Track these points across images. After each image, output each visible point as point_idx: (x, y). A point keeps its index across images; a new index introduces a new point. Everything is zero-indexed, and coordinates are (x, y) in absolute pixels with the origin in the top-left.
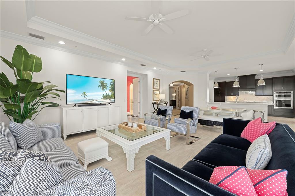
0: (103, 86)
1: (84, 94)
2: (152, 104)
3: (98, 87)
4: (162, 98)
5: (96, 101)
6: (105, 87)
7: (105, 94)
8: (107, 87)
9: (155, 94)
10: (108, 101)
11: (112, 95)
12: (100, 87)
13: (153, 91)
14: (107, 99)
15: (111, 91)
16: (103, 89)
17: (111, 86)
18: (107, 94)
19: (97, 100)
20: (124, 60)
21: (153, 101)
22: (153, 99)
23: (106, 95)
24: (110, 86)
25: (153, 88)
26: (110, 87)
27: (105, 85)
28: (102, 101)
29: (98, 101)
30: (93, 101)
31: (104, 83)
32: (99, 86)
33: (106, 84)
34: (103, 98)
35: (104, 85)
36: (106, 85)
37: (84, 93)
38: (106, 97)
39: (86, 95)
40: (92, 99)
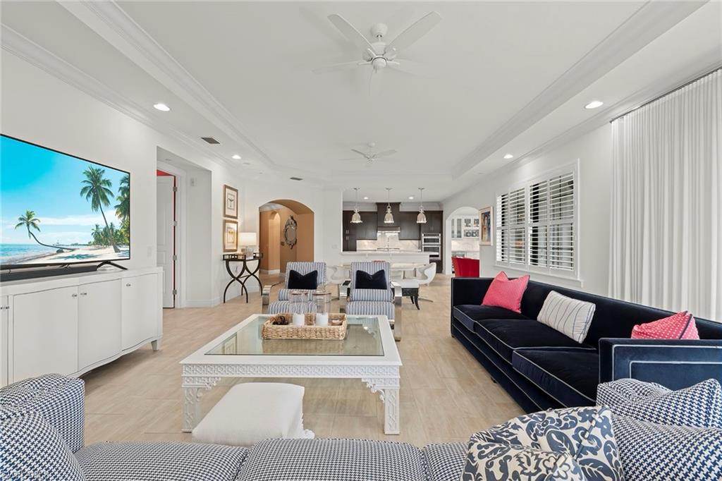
0: (96, 191)
1: (28, 220)
2: (224, 259)
3: (82, 193)
4: (247, 244)
5: (70, 254)
6: (105, 198)
7: (102, 225)
8: (109, 197)
9: (229, 230)
10: (108, 253)
11: (123, 230)
12: (88, 195)
13: (225, 222)
14: (107, 244)
15: (120, 216)
16: (96, 204)
17: (123, 194)
18: (109, 224)
19: (73, 250)
20: (161, 107)
21: (225, 251)
22: (224, 246)
23: (105, 230)
24: (120, 194)
25: (225, 216)
26: (119, 197)
27: (103, 186)
28: (90, 253)
29: (76, 253)
30: (58, 252)
31: (102, 178)
32: (85, 189)
33: (108, 183)
34: (93, 240)
35: (99, 188)
36: (107, 187)
37: (29, 216)
38: (104, 237)
39: (33, 224)
40: (55, 243)
